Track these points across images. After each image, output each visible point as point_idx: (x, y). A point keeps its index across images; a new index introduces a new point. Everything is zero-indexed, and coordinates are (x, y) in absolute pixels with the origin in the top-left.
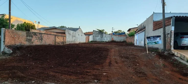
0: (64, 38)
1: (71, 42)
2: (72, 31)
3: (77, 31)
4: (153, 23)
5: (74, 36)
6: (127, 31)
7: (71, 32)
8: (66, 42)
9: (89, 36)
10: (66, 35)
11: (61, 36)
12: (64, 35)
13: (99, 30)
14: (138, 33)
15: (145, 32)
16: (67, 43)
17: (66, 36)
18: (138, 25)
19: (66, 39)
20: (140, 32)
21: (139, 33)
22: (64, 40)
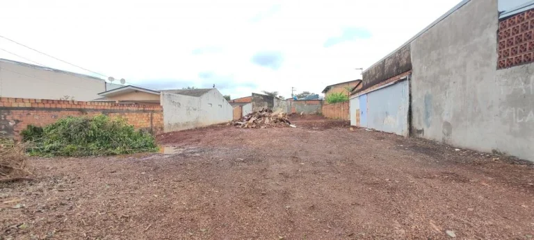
0: (152, 118)
1: (184, 125)
2: (188, 97)
3: (205, 96)
4: (495, 28)
5: (195, 110)
6: (323, 92)
7: (185, 99)
8: (162, 129)
9: (241, 107)
10: (162, 107)
11: (137, 111)
12: (152, 109)
13: (268, 93)
14: (363, 92)
15: (410, 86)
16: (166, 131)
17: (162, 111)
18: (364, 70)
19: (162, 119)
20: (375, 88)
21: (368, 90)
22: (154, 124)
